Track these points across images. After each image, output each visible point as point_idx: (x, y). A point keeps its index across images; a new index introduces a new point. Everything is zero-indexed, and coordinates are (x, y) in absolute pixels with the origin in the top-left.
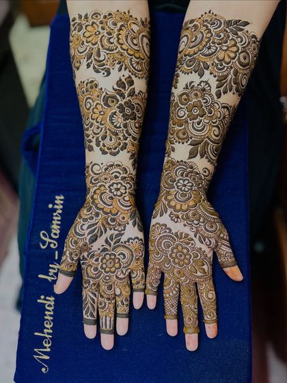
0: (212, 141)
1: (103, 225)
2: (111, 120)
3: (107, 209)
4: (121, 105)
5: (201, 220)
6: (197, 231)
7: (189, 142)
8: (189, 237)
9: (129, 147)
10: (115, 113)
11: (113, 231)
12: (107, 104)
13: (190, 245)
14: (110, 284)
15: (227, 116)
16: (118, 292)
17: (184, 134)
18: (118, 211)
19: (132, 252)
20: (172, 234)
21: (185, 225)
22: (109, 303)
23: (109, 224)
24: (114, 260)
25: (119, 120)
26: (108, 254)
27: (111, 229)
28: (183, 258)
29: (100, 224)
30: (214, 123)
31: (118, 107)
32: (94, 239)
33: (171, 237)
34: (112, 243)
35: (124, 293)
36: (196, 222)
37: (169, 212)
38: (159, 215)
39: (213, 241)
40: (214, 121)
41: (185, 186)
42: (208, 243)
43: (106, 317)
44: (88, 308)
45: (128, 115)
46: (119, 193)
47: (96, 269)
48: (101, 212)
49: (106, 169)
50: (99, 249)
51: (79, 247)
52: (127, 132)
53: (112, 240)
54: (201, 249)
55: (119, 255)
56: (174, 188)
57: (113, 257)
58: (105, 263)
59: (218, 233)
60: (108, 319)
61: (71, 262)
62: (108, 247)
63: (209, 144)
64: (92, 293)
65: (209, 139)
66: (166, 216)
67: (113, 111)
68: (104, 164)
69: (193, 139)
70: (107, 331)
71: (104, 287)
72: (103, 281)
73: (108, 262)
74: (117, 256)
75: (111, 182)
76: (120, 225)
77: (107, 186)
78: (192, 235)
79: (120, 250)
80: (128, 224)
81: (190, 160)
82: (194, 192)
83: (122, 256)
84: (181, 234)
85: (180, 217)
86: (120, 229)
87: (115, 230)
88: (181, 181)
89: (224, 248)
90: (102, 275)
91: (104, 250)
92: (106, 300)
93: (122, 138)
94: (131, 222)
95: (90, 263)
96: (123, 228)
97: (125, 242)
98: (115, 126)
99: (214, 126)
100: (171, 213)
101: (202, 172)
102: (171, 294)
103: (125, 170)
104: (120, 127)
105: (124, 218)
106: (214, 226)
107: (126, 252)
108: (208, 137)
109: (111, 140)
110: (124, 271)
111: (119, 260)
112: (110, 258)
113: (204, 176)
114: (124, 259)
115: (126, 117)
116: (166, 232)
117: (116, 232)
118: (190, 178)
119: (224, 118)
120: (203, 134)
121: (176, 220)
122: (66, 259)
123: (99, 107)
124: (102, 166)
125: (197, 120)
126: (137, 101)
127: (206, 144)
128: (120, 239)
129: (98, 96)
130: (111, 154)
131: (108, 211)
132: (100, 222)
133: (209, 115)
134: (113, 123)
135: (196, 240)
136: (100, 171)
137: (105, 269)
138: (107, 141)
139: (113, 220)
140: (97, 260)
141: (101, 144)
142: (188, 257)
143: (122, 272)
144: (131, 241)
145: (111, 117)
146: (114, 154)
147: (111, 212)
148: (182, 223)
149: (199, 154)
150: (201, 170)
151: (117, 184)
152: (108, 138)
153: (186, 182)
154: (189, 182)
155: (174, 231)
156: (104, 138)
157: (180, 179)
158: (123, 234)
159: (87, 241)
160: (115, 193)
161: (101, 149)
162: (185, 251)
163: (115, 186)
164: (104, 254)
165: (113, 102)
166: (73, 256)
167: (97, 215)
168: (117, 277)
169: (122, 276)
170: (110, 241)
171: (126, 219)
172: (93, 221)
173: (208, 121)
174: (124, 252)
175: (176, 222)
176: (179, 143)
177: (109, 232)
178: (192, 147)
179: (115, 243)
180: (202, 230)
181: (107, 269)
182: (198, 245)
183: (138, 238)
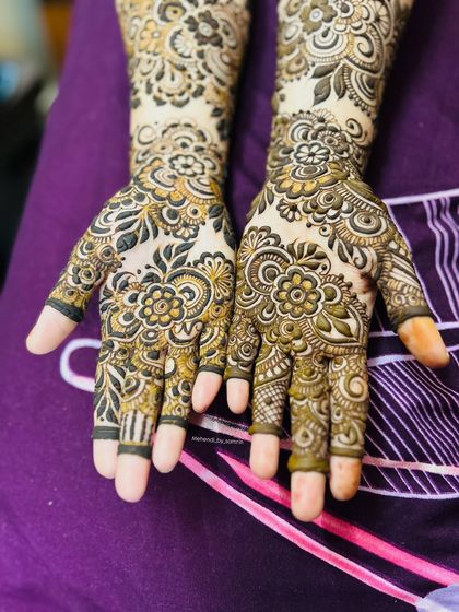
0: (358, 65)
1: (150, 217)
2: (172, 44)
3: (163, 192)
4: (191, 18)
5: (345, 207)
6: (335, 232)
7: (311, 73)
8: (318, 250)
9: (209, 93)
10: (179, 32)
11: (171, 240)
12: (164, 18)
13: (320, 270)
14: (157, 348)
15: (385, 19)
16: (169, 368)
17: (299, 62)
18: (185, 198)
19: (208, 285)
20: (282, 247)
21: (309, 226)
22: (147, 382)
23: (164, 222)
24: (170, 301)
25: (188, 43)
26: (158, 288)
27: (167, 233)
28: (301, 299)
29: (143, 215)
30: (357, 29)
31: (186, 22)
32: (129, 243)
33: (279, 255)
34: (169, 265)
35: (182, 369)
36: (332, 213)
37: (277, 202)
38: (257, 211)
39: (371, 254)
40: (357, 25)
41: (312, 155)
42: (359, 262)
43: (135, 412)
44: (105, 401)
45: (204, 37)
46: (189, 172)
47: (129, 317)
48: (149, 194)
49: (164, 132)
50: (139, 272)
51: (96, 257)
52: (205, 65)
53: (169, 258)
54: (342, 278)
55: (182, 292)
56: (290, 161)
57: (168, 295)
58: (151, 307)
59: (385, 237)
60: (140, 418)
61: (75, 285)
62: (159, 273)
63: (350, 71)
64: (116, 367)
65: (351, 61)
66: (271, 210)
67: (177, 28)
68: (161, 123)
69: (317, 65)
70: (131, 446)
71: (142, 354)
72: (141, 342)
73: (158, 305)
74: (178, 295)
75: (175, 154)
76: (186, 226)
77: (166, 159)
78: (323, 244)
79: (186, 281)
80: (204, 224)
81: (317, 107)
82: (333, 165)
83: (186, 294)
84: (302, 246)
85: (300, 207)
86: (186, 235)
87: (176, 236)
88: (305, 149)
89: (397, 274)
90: (141, 328)
91: (151, 278)
92: (140, 375)
93: (194, 76)
94: (210, 222)
95: (119, 304)
96: (192, 232)
97: (196, 264)
98: (181, 55)
99: (357, 35)
100: (282, 203)
101: (345, 127)
102: (270, 374)
103: (201, 134)
104: (189, 57)
105: (195, 212)
106: (374, 221)
107: (197, 286)
108: (347, 57)
109: (173, 79)
110: (188, 326)
111: (181, 301)
112: (162, 298)
113: (352, 136)
114: (191, 299)
115: (201, 39)
116: (268, 244)
117: (179, 242)
118: (322, 140)
119: (378, 19)
120: (337, 52)
121: (290, 217)
122: (65, 279)
123: (151, 26)
124: (155, 127)
125: (322, 29)
126: (223, 15)
127: (346, 71)
128: (185, 257)
129: (149, 8)
130: (173, 103)
131: (164, 195)
132: (145, 212)
133: (344, 15)
134: (176, 50)
135: (333, 255)
136: (154, 137)
137: (148, 317)
138: (166, 83)
139: (174, 215)
140: (133, 299)
141: (155, 89)
142: (313, 297)
143: (184, 326)
144: (207, 259)
145: (173, 38)
146: (180, 105)
147: (169, 197)
148: (305, 222)
149: (333, 92)
150: (341, 124)
151: (186, 157)
152: (167, 76)
153: (314, 149)
154: (321, 148)
155: (285, 242)
156: (160, 76)
157: (301, 146)
158: (192, 245)
159: (114, 245)
160: (182, 171)
161: (155, 98)
162: (308, 285)
163: (182, 160)
164: (149, 286)
165: (175, 12)
166: (81, 274)
167: (140, 197)
168: (172, 336)
169: (182, 336)
170: (164, 259)
171: (200, 214)
172: (131, 208)
173: (343, 27)
174: (192, 287)
175: (291, 221)
176: (292, 80)
177: (164, 240)
178: (317, 80)
179: (175, 266)
180: (345, 228)
181: (154, 318)
182: (337, 267)
183: (222, 256)
